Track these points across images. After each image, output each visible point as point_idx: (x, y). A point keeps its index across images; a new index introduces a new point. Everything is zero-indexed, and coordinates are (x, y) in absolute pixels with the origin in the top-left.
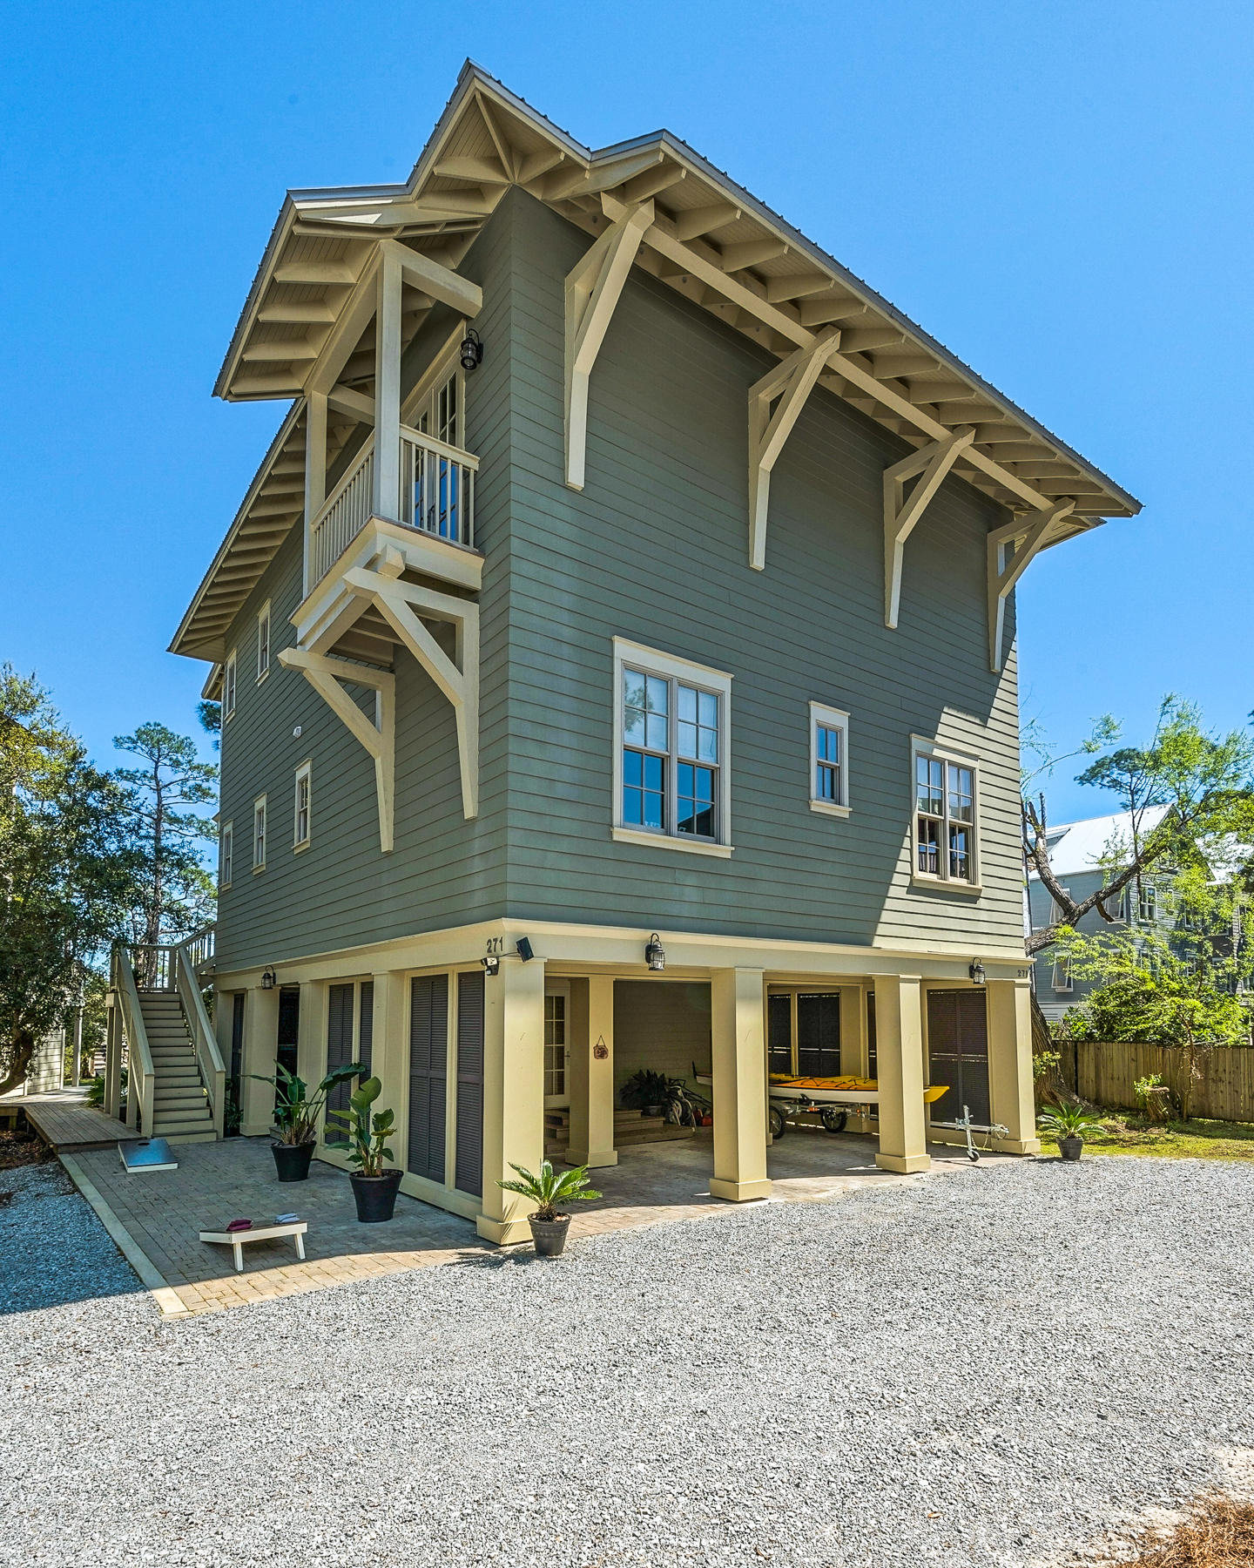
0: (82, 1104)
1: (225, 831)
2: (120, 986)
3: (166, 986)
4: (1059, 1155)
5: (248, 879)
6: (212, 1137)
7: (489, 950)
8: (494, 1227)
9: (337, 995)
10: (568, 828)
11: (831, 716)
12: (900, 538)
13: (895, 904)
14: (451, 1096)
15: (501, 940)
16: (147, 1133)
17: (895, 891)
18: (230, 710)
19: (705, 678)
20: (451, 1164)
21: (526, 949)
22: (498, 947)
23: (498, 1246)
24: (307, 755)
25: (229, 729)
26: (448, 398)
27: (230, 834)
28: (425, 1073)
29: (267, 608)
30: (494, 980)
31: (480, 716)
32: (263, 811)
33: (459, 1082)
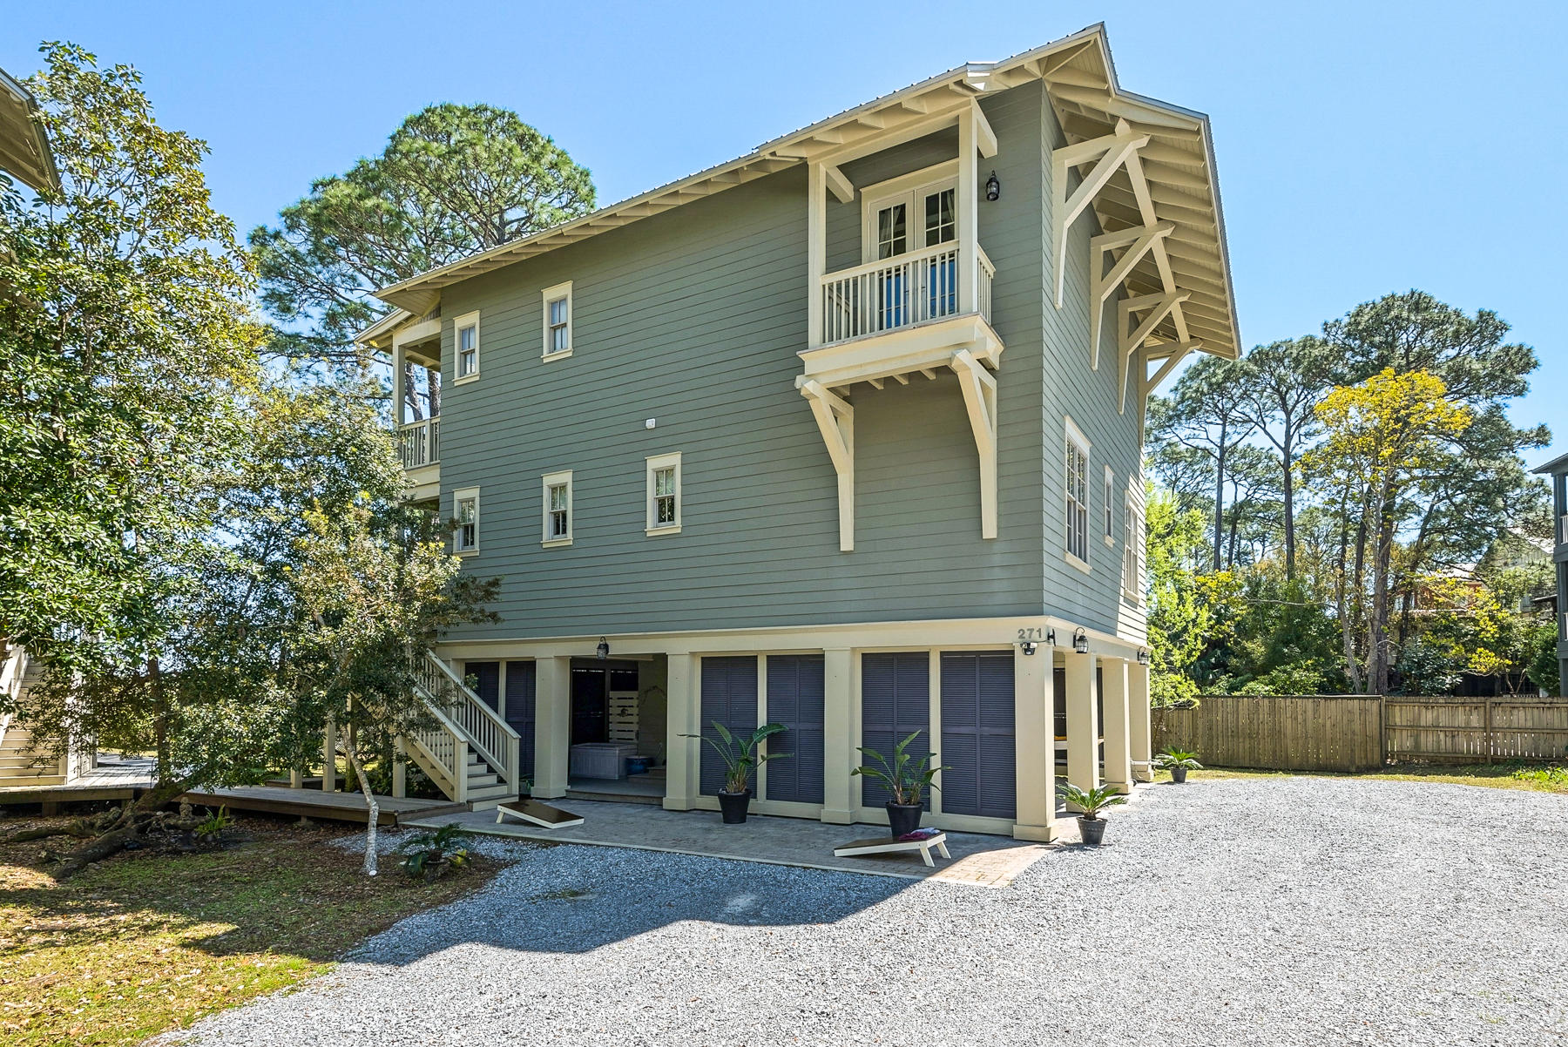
1: (460, 495)
4: (1172, 780)
7: (1021, 637)
8: (1038, 831)
9: (713, 666)
10: (1056, 552)
11: (1109, 475)
12: (1130, 353)
13: (1121, 609)
14: (936, 745)
15: (1039, 631)
16: (463, 800)
17: (1122, 599)
18: (463, 372)
19: (1084, 446)
20: (936, 795)
21: (1053, 637)
22: (1035, 635)
23: (1047, 843)
24: (670, 448)
25: (460, 391)
26: (940, 206)
27: (473, 500)
28: (889, 728)
29: (564, 289)
30: (1029, 658)
31: (999, 465)
32: (563, 487)
33: (943, 734)
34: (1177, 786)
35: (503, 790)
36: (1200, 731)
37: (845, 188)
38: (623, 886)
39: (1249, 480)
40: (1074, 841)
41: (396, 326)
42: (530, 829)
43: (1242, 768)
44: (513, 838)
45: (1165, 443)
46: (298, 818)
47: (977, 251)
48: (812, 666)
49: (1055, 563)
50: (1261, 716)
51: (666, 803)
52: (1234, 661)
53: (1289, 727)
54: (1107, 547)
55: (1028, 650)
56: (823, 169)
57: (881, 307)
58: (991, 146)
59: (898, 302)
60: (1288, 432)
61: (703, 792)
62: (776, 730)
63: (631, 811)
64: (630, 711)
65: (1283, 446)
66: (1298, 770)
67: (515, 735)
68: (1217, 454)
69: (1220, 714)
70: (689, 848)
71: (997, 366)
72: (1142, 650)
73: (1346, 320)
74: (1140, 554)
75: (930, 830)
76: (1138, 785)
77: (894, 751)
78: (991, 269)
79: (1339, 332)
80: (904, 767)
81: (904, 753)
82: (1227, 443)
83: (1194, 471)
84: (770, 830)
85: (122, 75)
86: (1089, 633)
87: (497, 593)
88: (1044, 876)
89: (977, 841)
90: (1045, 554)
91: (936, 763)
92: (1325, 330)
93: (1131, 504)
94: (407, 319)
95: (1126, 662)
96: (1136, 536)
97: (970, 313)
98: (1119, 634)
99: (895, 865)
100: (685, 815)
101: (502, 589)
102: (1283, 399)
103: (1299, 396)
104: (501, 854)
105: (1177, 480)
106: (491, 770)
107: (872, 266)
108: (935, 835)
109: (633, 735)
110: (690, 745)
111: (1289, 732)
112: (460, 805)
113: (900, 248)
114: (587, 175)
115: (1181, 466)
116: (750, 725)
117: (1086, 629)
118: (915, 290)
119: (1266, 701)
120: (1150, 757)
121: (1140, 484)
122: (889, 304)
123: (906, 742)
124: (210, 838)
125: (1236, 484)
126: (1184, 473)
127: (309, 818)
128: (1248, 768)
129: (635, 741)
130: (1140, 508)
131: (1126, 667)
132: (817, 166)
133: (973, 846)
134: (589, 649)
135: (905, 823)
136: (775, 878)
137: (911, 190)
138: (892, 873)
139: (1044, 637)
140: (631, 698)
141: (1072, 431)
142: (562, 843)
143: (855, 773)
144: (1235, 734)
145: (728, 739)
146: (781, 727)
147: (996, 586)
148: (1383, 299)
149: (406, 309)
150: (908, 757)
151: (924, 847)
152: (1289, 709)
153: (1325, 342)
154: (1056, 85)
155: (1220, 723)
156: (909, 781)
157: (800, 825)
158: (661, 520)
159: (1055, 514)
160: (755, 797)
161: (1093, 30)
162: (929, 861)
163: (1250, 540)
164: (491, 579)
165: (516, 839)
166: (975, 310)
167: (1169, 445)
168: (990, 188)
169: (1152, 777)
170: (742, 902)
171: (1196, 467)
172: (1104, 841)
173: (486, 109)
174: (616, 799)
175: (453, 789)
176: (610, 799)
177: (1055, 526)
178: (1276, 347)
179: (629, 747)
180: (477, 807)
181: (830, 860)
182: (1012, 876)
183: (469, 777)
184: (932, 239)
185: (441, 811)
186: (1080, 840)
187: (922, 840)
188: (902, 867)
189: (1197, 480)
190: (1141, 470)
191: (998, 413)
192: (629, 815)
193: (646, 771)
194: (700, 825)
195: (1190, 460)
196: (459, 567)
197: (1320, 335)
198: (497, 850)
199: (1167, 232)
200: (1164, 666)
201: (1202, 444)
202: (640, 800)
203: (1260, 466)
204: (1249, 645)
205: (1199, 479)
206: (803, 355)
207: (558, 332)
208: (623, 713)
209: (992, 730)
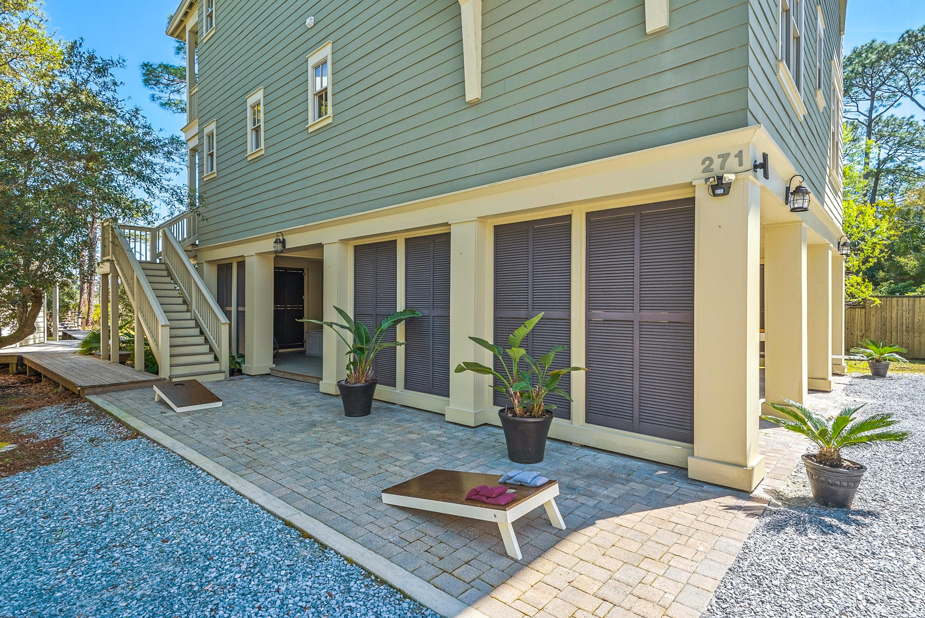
0: (74, 353)
1: (207, 131)
2: (115, 256)
3: (148, 259)
4: (870, 374)
5: (244, 163)
6: (221, 377)
7: (706, 170)
8: (732, 472)
9: (363, 253)
14: (578, 335)
15: (740, 155)
16: (165, 375)
21: (764, 167)
22: (732, 162)
24: (324, 41)
27: (213, 132)
28: (523, 314)
30: (720, 200)
32: (259, 104)
33: (588, 321)
35: (216, 367)
49: (765, 64)
51: (322, 386)
55: (719, 187)
67: (223, 320)
72: (843, 239)
93: (835, 83)
95: (831, 248)
106: (211, 350)
116: (391, 312)
120: (844, 350)
131: (830, 253)
139: (748, 164)
158: (320, 115)
169: (846, 371)
174: (300, 378)
176: (296, 378)
209: (664, 316)
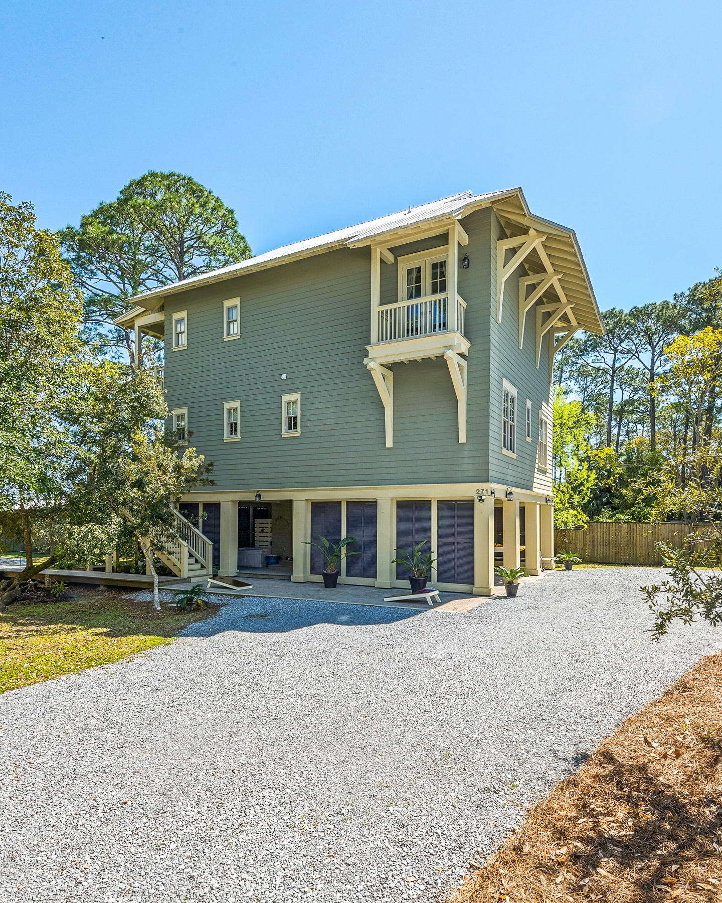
4: (565, 569)
7: (478, 493)
8: (485, 590)
9: (317, 507)
10: (497, 449)
11: (529, 404)
12: (542, 335)
13: (536, 475)
14: (434, 547)
15: (487, 490)
16: (186, 577)
17: (536, 470)
18: (177, 344)
19: (513, 391)
20: (434, 572)
21: (494, 493)
22: (485, 492)
23: (490, 596)
24: (293, 391)
25: (176, 354)
26: (439, 269)
27: (184, 415)
28: (410, 539)
29: (236, 301)
30: (482, 504)
31: (467, 405)
32: (235, 409)
33: (438, 542)
34: (567, 572)
35: (204, 572)
36: (588, 543)
37: (390, 258)
38: (285, 613)
39: (632, 388)
40: (503, 595)
41: (136, 316)
42: (227, 590)
43: (611, 563)
44: (220, 594)
45: (579, 365)
46: (99, 586)
47: (457, 297)
48: (371, 506)
49: (496, 455)
50: (622, 534)
51: (292, 578)
52: (617, 501)
53: (638, 540)
54: (528, 443)
55: (481, 500)
56: (379, 250)
57: (408, 320)
58: (465, 239)
59: (417, 318)
60: (653, 359)
61: (312, 572)
62: (352, 541)
63: (274, 582)
64: (266, 530)
65: (650, 368)
66: (644, 564)
67: (211, 543)
68: (611, 372)
69: (599, 533)
70: (311, 598)
71: (467, 354)
72: (548, 497)
73: (688, 293)
74: (548, 444)
75: (431, 588)
76: (545, 571)
77: (413, 551)
78: (464, 304)
79: (683, 300)
80: (418, 559)
81: (418, 551)
82: (617, 365)
83: (598, 382)
84: (349, 590)
85: (25, 207)
86: (514, 490)
87: (212, 470)
88: (485, 608)
89: (455, 595)
90: (490, 451)
91: (434, 556)
92: (675, 298)
93: (543, 417)
94: (143, 312)
95: (538, 504)
96: (546, 434)
97: (453, 331)
98: (534, 490)
99: (414, 605)
100: (305, 584)
101: (215, 468)
102: (650, 339)
103: (660, 338)
104: (217, 602)
105: (587, 388)
106: (197, 561)
107: (403, 303)
108: (434, 591)
109: (268, 544)
110: (305, 547)
111: (638, 543)
112: (185, 579)
113: (418, 294)
114: (232, 213)
115: (589, 379)
116: (337, 538)
117: (513, 488)
118: (426, 312)
119: (625, 525)
120: (553, 556)
121: (549, 404)
122: (412, 319)
123: (420, 546)
124: (57, 595)
125: (623, 390)
126: (592, 383)
127: (105, 586)
128: (615, 563)
129: (270, 547)
130: (549, 418)
131: (538, 507)
132: (376, 249)
133: (451, 598)
134: (250, 497)
135: (418, 586)
136: (357, 610)
137: (425, 260)
138: (413, 608)
139: (489, 493)
140: (267, 524)
141: (507, 385)
142: (246, 596)
143: (393, 562)
144: (608, 544)
145: (327, 545)
146: (353, 539)
147: (466, 467)
148: (710, 281)
149: (142, 307)
150: (420, 553)
151: (428, 596)
152: (639, 529)
153: (675, 306)
154: (497, 209)
155: (599, 538)
156: (420, 565)
157: (364, 588)
158: (290, 428)
159: (496, 429)
160: (340, 575)
161: (515, 191)
162: (430, 602)
163: (635, 423)
164: (209, 463)
165: (222, 595)
166: (456, 329)
167: (582, 366)
168: (464, 261)
169: (554, 567)
170: (344, 618)
171: (599, 379)
172: (518, 595)
173: (174, 175)
174: (264, 577)
175: (180, 571)
176: (262, 577)
177: (496, 436)
178: (646, 307)
179: (267, 550)
180: (193, 580)
181: (383, 603)
182: (470, 608)
183: (189, 564)
184: (434, 291)
185: (175, 582)
186: (506, 595)
187: (427, 592)
188: (417, 606)
189: (600, 387)
190: (550, 396)
191: (468, 378)
192: (275, 584)
193: (277, 563)
194: (313, 589)
195: (594, 375)
196: (203, 460)
197: (672, 302)
198: (214, 599)
199: (560, 277)
200: (567, 505)
201: (603, 365)
202: (279, 577)
203: (638, 379)
204: (624, 491)
205: (601, 386)
206: (368, 348)
207: (232, 324)
208: (262, 531)
209: (463, 540)
